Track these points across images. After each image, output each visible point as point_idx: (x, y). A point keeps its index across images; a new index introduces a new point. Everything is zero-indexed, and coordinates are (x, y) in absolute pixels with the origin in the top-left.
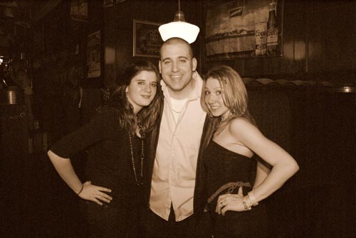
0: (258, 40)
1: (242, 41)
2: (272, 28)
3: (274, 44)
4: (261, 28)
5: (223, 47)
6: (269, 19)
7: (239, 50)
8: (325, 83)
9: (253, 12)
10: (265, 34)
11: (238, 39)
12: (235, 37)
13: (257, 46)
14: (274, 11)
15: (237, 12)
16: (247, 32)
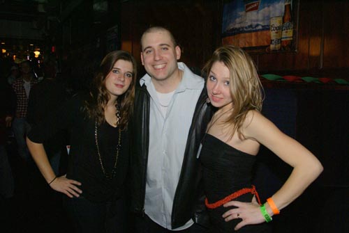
0: (273, 35)
1: (257, 36)
2: (287, 23)
3: (288, 39)
4: (276, 22)
5: (238, 42)
6: (285, 14)
7: (254, 45)
8: (339, 81)
9: (269, 6)
10: (279, 29)
11: (253, 34)
12: (250, 32)
13: (272, 40)
14: (290, 5)
15: (253, 6)
16: (263, 26)
